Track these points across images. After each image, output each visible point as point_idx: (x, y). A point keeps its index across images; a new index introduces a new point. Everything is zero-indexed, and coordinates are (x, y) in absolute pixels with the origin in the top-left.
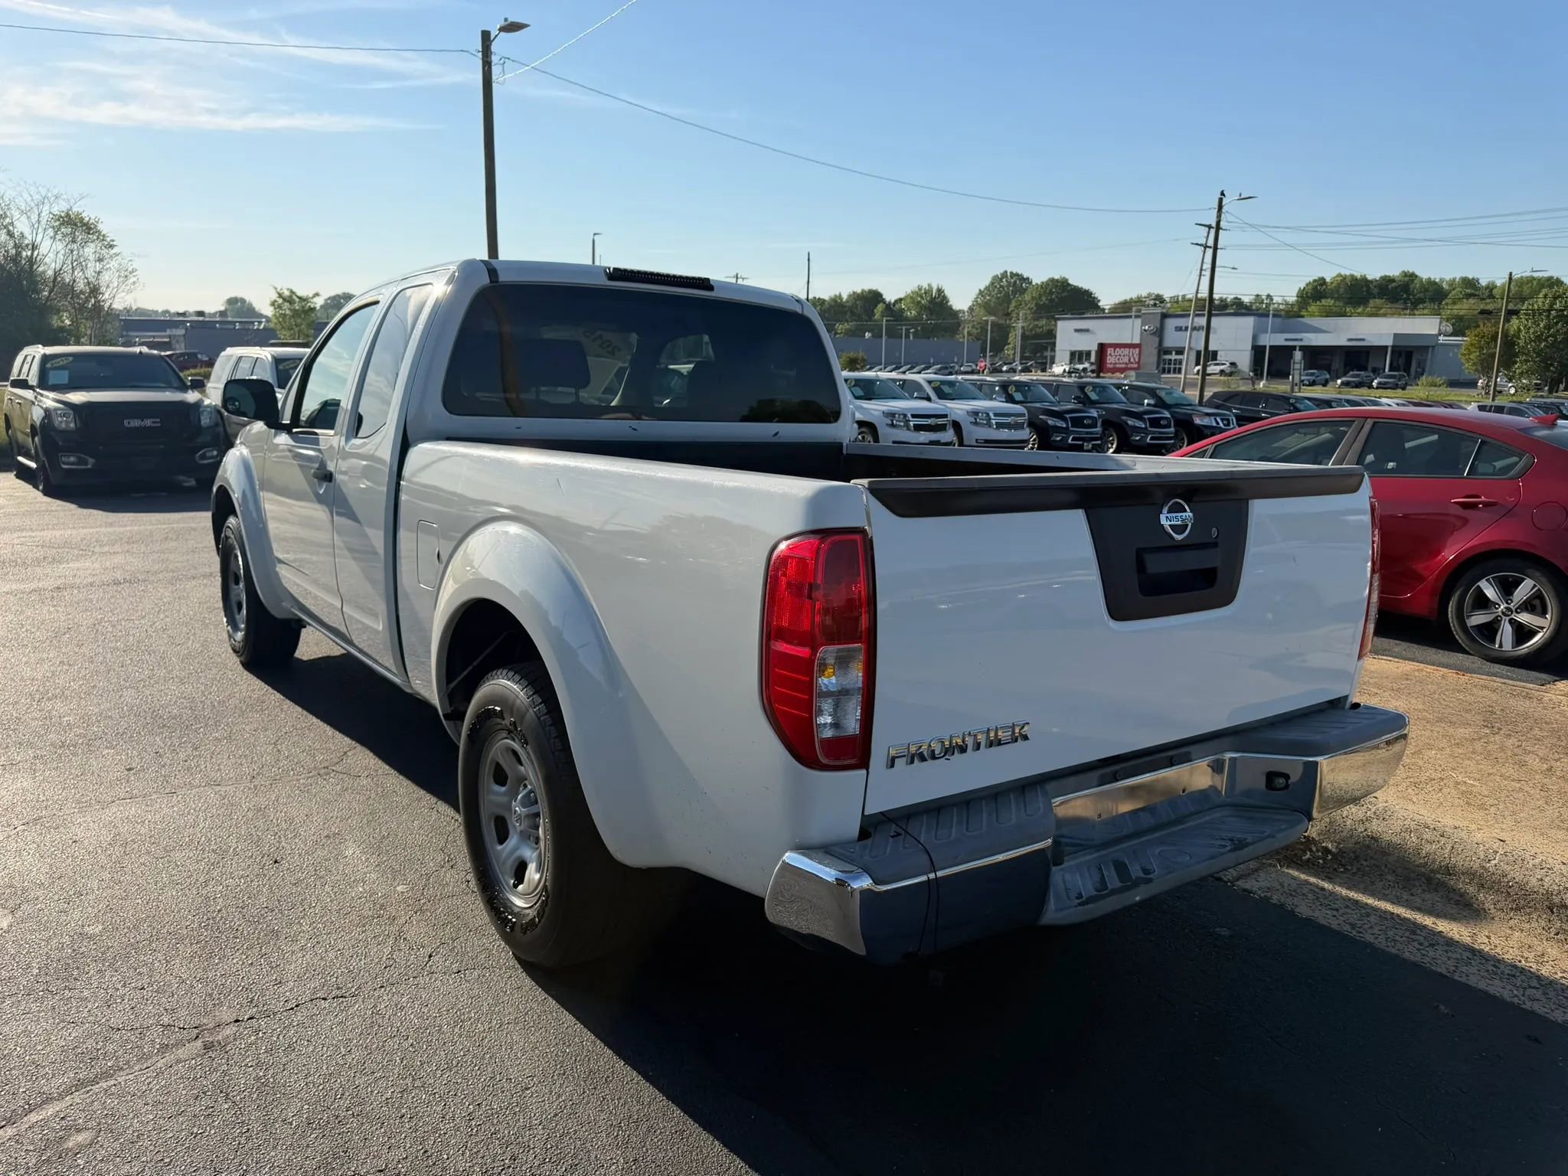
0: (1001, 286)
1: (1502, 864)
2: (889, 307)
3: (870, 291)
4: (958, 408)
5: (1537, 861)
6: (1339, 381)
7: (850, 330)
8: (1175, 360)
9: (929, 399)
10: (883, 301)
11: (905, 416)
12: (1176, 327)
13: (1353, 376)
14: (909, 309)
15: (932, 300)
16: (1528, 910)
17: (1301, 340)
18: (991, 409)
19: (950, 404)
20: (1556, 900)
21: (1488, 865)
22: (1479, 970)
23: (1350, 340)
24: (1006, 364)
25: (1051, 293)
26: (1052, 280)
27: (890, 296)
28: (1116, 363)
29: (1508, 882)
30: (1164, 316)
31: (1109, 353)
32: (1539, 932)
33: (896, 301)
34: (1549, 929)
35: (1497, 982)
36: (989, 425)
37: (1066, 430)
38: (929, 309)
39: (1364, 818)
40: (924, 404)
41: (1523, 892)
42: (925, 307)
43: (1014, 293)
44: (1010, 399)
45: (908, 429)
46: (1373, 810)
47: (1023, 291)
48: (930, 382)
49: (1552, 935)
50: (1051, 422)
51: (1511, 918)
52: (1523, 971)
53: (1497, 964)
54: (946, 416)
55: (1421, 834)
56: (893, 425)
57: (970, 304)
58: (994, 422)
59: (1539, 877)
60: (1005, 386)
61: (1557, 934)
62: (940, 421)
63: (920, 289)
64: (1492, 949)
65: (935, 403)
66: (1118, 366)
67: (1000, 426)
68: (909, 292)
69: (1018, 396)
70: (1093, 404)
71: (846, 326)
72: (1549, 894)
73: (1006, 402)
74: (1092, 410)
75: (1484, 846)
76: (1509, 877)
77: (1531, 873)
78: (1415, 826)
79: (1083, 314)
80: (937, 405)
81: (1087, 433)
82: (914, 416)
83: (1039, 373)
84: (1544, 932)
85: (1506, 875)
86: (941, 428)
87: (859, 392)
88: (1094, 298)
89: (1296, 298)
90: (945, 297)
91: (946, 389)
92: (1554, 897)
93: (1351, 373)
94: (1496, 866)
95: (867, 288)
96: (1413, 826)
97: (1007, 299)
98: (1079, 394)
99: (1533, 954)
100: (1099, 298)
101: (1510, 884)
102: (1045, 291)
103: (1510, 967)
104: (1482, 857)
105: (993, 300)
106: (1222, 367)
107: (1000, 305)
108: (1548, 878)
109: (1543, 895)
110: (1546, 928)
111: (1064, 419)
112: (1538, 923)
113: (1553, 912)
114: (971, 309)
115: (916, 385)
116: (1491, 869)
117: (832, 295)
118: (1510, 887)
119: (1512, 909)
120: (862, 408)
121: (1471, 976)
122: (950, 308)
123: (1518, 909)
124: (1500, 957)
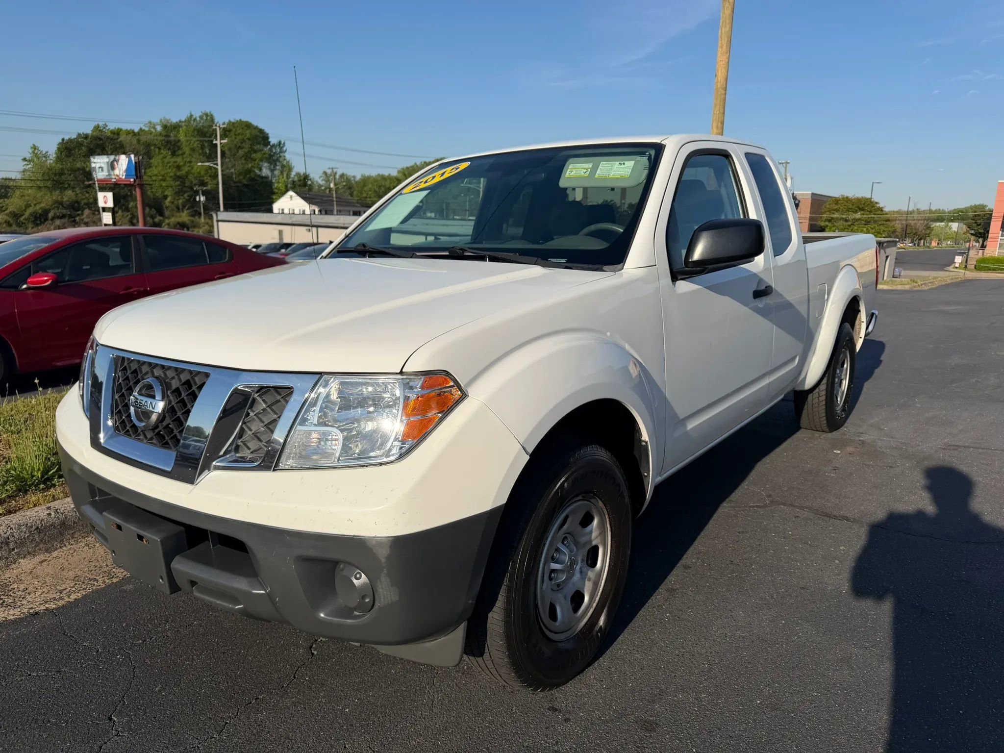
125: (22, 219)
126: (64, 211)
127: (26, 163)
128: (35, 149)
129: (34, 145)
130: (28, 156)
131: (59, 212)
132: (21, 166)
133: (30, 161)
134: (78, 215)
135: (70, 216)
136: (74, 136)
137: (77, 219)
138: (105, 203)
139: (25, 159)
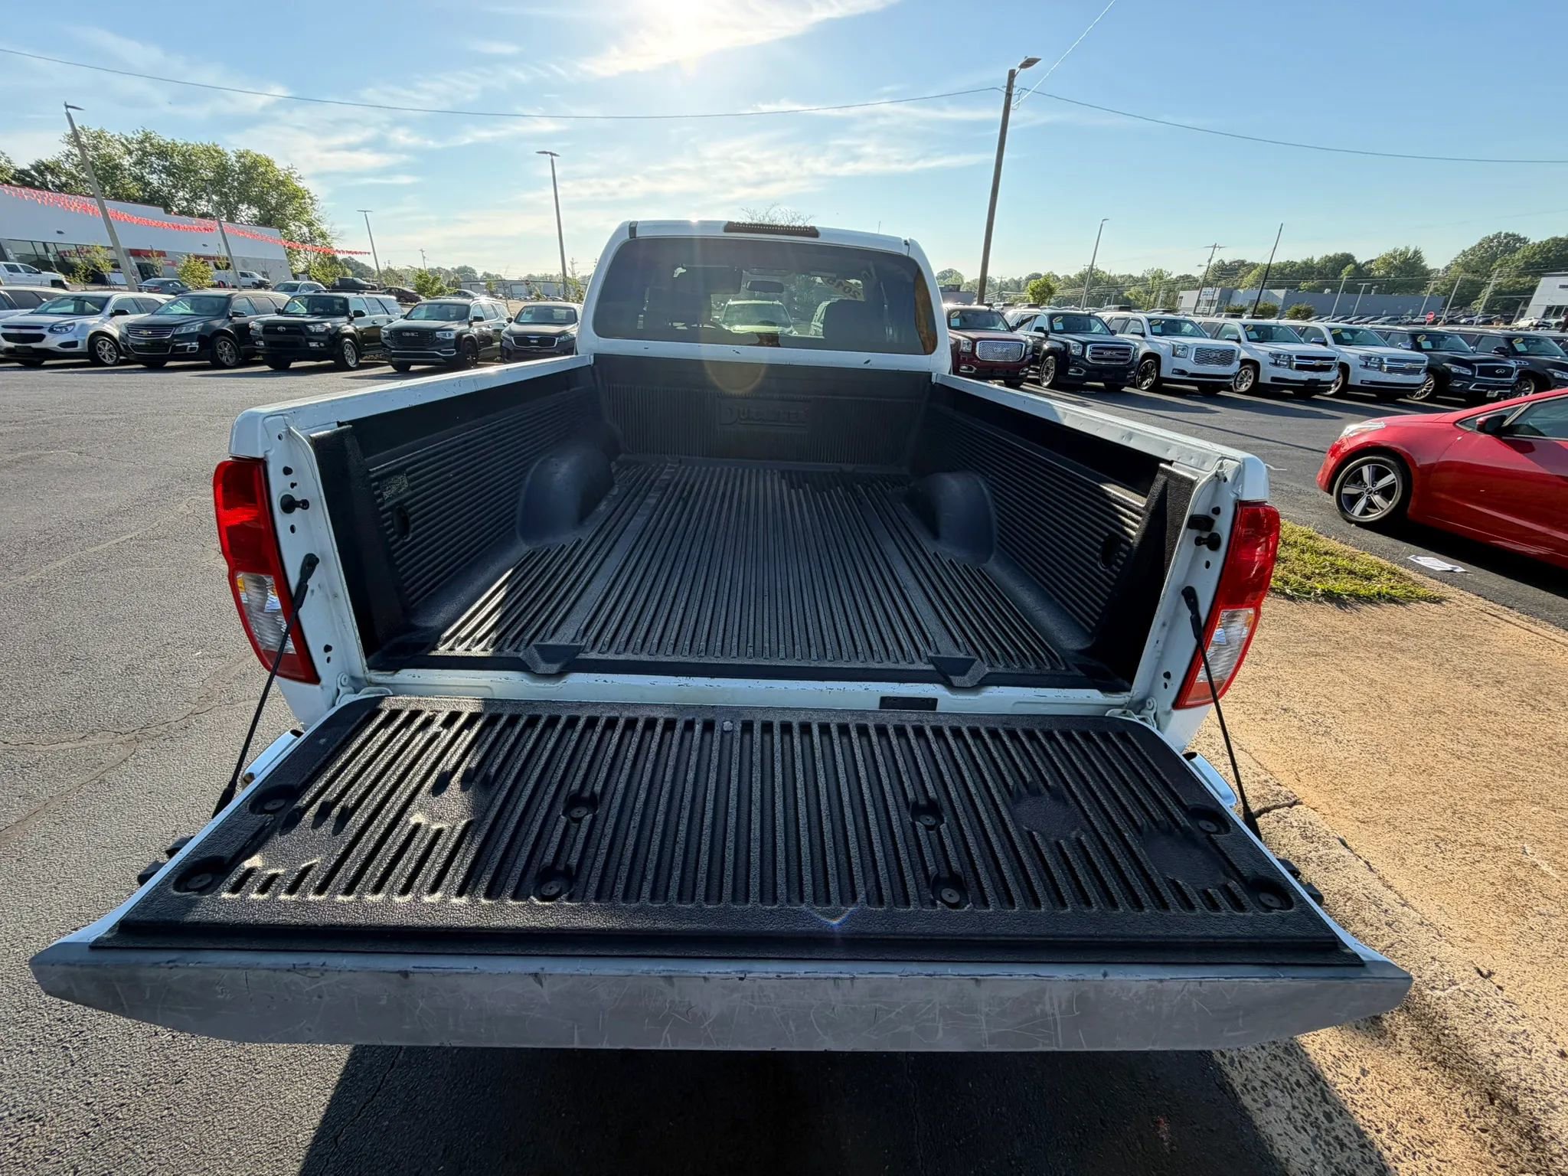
0: (1490, 247)
1: (1450, 1002)
2: (1358, 268)
3: (1343, 255)
4: (1350, 354)
5: (1514, 1028)
7: (1313, 287)
9: (1325, 344)
10: (1354, 262)
11: (1290, 357)
14: (1378, 269)
15: (1406, 261)
16: (1457, 1076)
18: (1385, 355)
19: (1344, 349)
20: (1504, 1091)
21: (1428, 992)
22: (1294, 1107)
24: (1466, 317)
25: (1549, 250)
26: (1555, 239)
27: (1361, 259)
29: (1445, 1028)
32: (1457, 1109)
33: (1367, 263)
34: (1475, 1116)
35: (1305, 1140)
36: (1380, 368)
37: (1471, 379)
38: (1400, 269)
39: (1303, 857)
40: (1322, 348)
41: (1459, 1052)
42: (1396, 267)
43: (1503, 252)
44: (1418, 347)
45: (1290, 368)
46: (1320, 853)
47: (1515, 250)
48: (1331, 329)
49: (1474, 1127)
50: (1454, 369)
51: (1426, 1069)
52: (1366, 1145)
53: (1335, 1114)
54: (1333, 359)
55: (1362, 908)
56: (1276, 364)
57: (1448, 263)
58: (1385, 366)
59: (1497, 1050)
60: (1414, 336)
61: (1484, 1131)
62: (1326, 363)
63: (1395, 251)
64: (1351, 1091)
65: (1331, 347)
67: (1390, 370)
68: (1383, 253)
69: (1427, 345)
70: (1516, 354)
71: (1311, 283)
72: (1497, 1080)
73: (1412, 349)
74: (1511, 361)
75: (1442, 966)
76: (1449, 1023)
77: (1487, 1038)
78: (1361, 896)
80: (1332, 349)
81: (1496, 382)
82: (1298, 357)
83: (1502, 325)
84: (1464, 1115)
85: (1446, 1018)
86: (1327, 369)
87: (1254, 335)
90: (1420, 258)
91: (1347, 336)
92: (1503, 1088)
94: (1439, 999)
95: (1340, 252)
96: (1359, 894)
97: (1494, 258)
98: (1503, 345)
99: (1413, 1132)
101: (1446, 1032)
102: (1541, 251)
103: (1351, 1130)
104: (1426, 978)
105: (1477, 259)
107: (1483, 263)
108: (1511, 1060)
109: (1487, 1073)
110: (1471, 1114)
111: (1473, 369)
112: (1462, 1100)
113: (1492, 1103)
114: (1448, 268)
115: (1317, 332)
116: (1428, 998)
117: (1305, 258)
118: (1444, 1034)
119: (1434, 1059)
120: (1252, 349)
121: (1274, 1107)
122: (1424, 267)
123: (1443, 1064)
124: (1351, 1108)
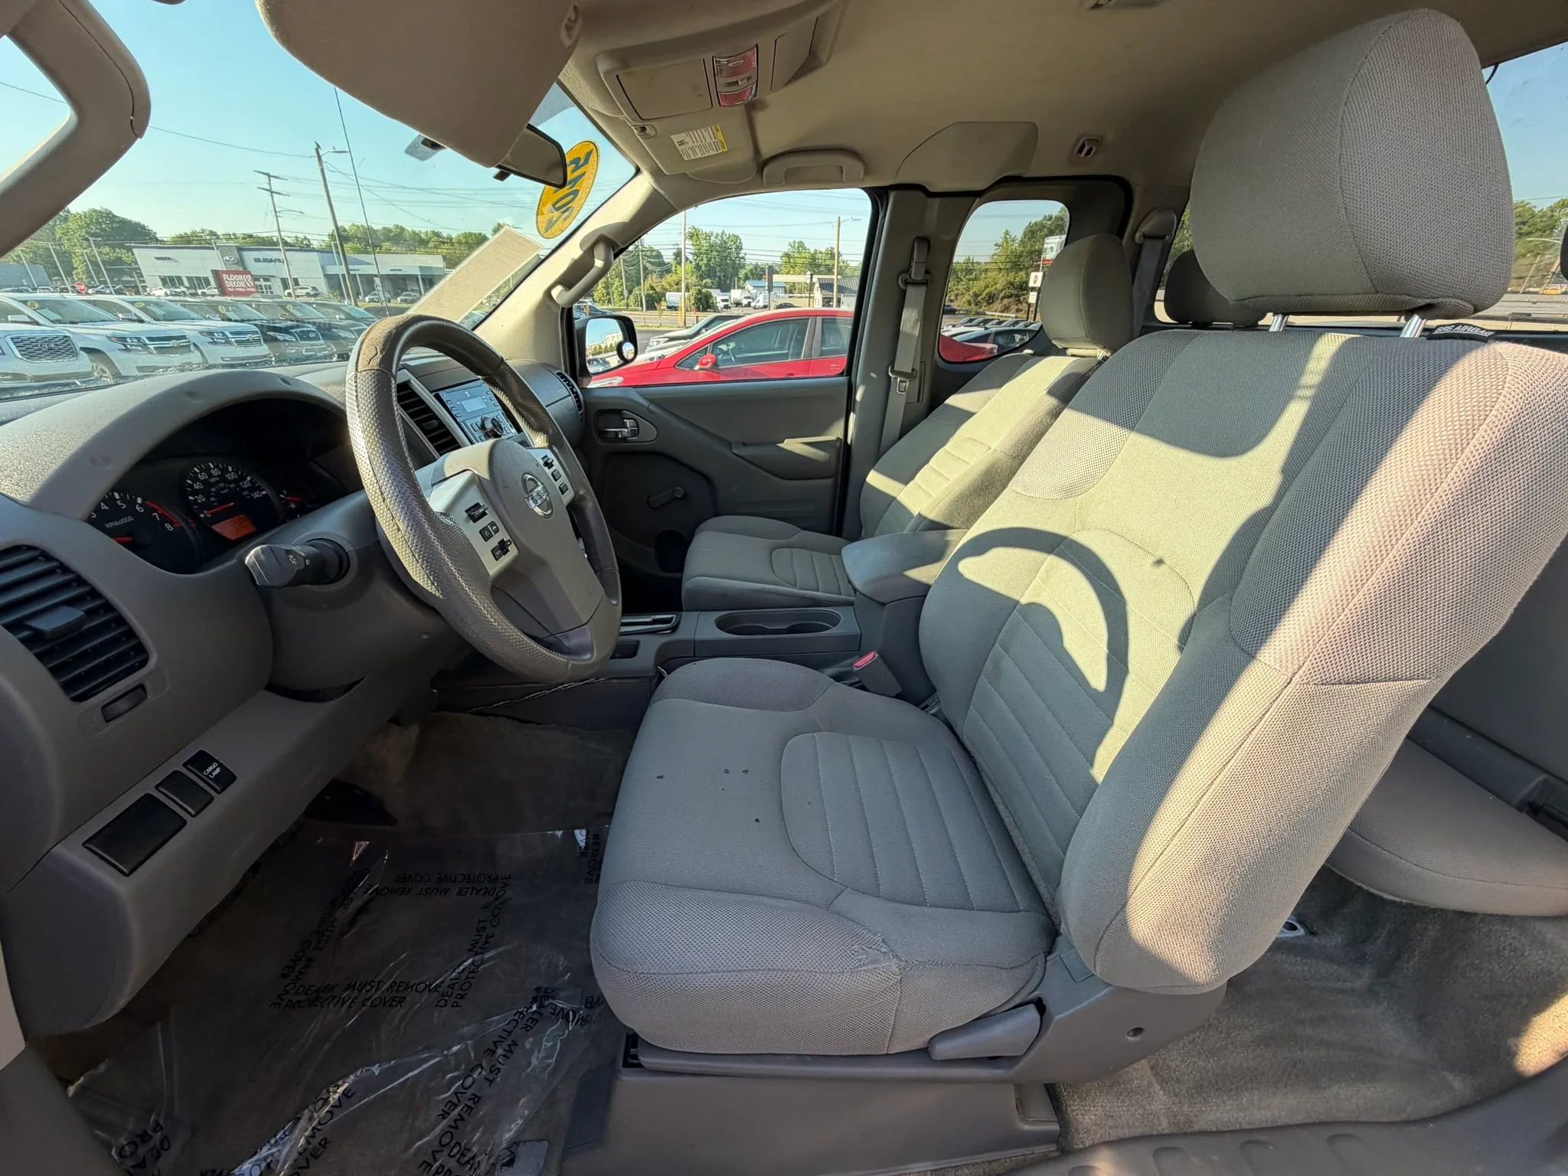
6: (399, 299)
8: (265, 286)
9: (141, 321)
12: (254, 259)
13: (405, 295)
17: (358, 270)
23: (391, 270)
28: (235, 288)
30: (240, 249)
31: (225, 278)
66: (237, 289)
79: (147, 243)
88: (149, 230)
89: (327, 239)
93: (404, 293)
100: (154, 231)
106: (307, 291)
125: (979, 298)
126: (1013, 292)
127: (997, 247)
128: (1007, 234)
129: (1007, 231)
130: (1000, 241)
131: (1007, 292)
132: (992, 250)
133: (1000, 246)
134: (1024, 294)
135: (1017, 296)
136: (1040, 219)
137: (1021, 298)
138: (1035, 282)
139: (996, 245)
